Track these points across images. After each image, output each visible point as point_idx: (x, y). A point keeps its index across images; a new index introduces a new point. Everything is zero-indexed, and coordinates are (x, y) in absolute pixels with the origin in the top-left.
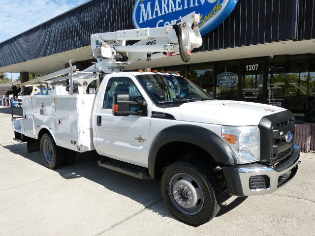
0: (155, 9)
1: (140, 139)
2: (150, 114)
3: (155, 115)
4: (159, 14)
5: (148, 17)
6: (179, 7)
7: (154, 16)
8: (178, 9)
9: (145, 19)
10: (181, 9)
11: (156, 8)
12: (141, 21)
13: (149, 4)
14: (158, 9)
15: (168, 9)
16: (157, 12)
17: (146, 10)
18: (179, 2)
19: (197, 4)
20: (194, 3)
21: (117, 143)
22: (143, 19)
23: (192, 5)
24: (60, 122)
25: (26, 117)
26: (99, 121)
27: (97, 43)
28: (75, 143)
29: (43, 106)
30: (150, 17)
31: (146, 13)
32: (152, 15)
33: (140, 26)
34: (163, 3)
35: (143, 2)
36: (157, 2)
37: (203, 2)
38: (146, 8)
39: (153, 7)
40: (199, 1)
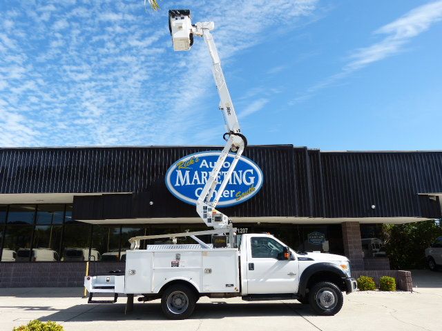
0: (194, 178)
1: (291, 274)
2: (296, 259)
4: (199, 183)
5: (186, 182)
6: (219, 181)
7: (193, 183)
8: (217, 183)
9: (183, 184)
10: (220, 183)
11: (196, 177)
12: (177, 184)
13: (187, 173)
14: (198, 179)
16: (196, 181)
17: (183, 177)
19: (235, 183)
21: (269, 280)
22: (180, 182)
23: (230, 183)
24: (210, 271)
25: (134, 272)
26: (251, 267)
27: (205, 208)
28: (232, 285)
29: (178, 258)
30: (188, 183)
31: (183, 179)
32: (191, 182)
33: (176, 188)
34: (203, 175)
35: (181, 169)
36: (196, 173)
37: (240, 183)
38: (183, 175)
39: (191, 175)
40: (237, 181)
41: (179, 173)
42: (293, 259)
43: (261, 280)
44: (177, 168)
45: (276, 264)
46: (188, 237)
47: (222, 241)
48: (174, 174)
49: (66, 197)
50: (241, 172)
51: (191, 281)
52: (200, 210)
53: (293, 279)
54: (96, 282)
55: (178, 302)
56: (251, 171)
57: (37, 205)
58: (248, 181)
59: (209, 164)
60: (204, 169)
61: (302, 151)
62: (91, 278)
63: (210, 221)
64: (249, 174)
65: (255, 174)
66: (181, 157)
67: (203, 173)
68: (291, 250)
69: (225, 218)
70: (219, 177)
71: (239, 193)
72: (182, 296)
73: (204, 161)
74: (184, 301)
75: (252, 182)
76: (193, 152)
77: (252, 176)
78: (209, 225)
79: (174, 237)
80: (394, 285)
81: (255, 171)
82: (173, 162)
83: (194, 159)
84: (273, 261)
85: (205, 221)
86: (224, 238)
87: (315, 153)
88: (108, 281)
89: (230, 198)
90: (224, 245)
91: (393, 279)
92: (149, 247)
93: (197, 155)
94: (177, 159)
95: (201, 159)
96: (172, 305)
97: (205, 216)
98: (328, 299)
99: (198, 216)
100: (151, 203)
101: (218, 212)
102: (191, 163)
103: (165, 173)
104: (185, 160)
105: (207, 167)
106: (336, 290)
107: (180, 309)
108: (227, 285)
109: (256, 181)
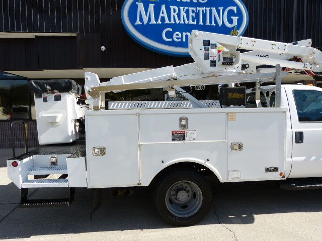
0: (161, 15)
4: (167, 21)
6: (193, 21)
8: (191, 22)
9: (146, 21)
10: (195, 23)
11: (163, 13)
12: (138, 22)
14: (165, 15)
15: (179, 19)
16: (163, 19)
17: (146, 12)
18: (192, 16)
19: (213, 24)
20: (211, 22)
22: (141, 20)
23: (208, 23)
24: (240, 147)
25: (103, 151)
26: (299, 137)
27: (207, 43)
28: (276, 169)
30: (153, 21)
31: (146, 15)
32: (156, 20)
34: (172, 10)
36: (163, 7)
37: (220, 24)
38: (146, 9)
39: (157, 11)
40: (216, 22)
41: (141, 6)
43: (314, 158)
47: (237, 96)
48: (134, 8)
50: (221, 9)
51: (209, 165)
54: (33, 166)
55: (183, 196)
56: (235, 9)
58: (231, 21)
60: (174, 2)
62: (19, 162)
64: (231, 13)
65: (239, 13)
67: (172, 7)
70: (194, 14)
72: (185, 185)
74: (190, 194)
75: (235, 23)
77: (235, 15)
78: (212, 70)
81: (238, 9)
86: (239, 91)
88: (54, 163)
96: (171, 202)
97: (206, 57)
100: (103, 48)
105: (178, 0)
108: (267, 170)
109: (240, 22)
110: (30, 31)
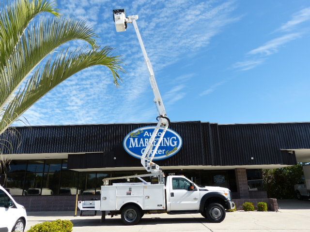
0: (141, 143)
1: (195, 199)
2: (198, 190)
3: (200, 190)
4: (143, 145)
7: (140, 146)
8: (154, 145)
9: (134, 146)
12: (130, 147)
13: (136, 139)
14: (143, 143)
16: (141, 145)
19: (165, 145)
20: (164, 145)
21: (183, 202)
22: (132, 145)
23: (162, 145)
24: (148, 197)
25: (105, 198)
26: (172, 195)
27: (146, 161)
28: (161, 205)
29: (130, 190)
30: (137, 146)
31: (134, 143)
32: (138, 145)
33: (130, 149)
34: (146, 141)
35: (133, 137)
36: (142, 140)
37: (168, 145)
38: (134, 141)
39: (139, 141)
40: (166, 144)
41: (132, 140)
42: (196, 190)
43: (178, 202)
44: (130, 137)
45: (186, 193)
46: (136, 178)
48: (129, 140)
49: (64, 155)
50: (168, 138)
51: (138, 204)
52: (143, 162)
53: (196, 202)
54: (84, 204)
55: (131, 215)
56: (175, 138)
57: (45, 160)
58: (173, 144)
59: (149, 134)
60: (147, 137)
61: (207, 124)
62: (82, 202)
63: (149, 168)
64: (173, 140)
65: (177, 140)
66: (133, 130)
67: (146, 139)
68: (195, 184)
69: (158, 167)
70: (156, 142)
71: (168, 151)
72: (132, 212)
73: (146, 132)
74: (134, 215)
75: (176, 144)
76: (140, 127)
77: (175, 141)
78: (148, 171)
79: (128, 178)
80: (266, 208)
81: (177, 138)
82: (128, 133)
83: (140, 131)
84: (185, 191)
85: (146, 168)
86: (157, 178)
87: (215, 126)
88: (91, 204)
89: (162, 155)
90: (157, 183)
91: (266, 204)
92: (114, 184)
93: (142, 129)
94: (130, 131)
95: (145, 131)
96: (127, 217)
97: (146, 166)
98: (217, 213)
99: (142, 166)
100: (115, 158)
101: (154, 163)
102: (139, 133)
103: (123, 139)
104: (135, 132)
105: (148, 136)
106: (221, 208)
107: (132, 219)
108: (158, 205)
109: (178, 144)
110: (84, 151)
